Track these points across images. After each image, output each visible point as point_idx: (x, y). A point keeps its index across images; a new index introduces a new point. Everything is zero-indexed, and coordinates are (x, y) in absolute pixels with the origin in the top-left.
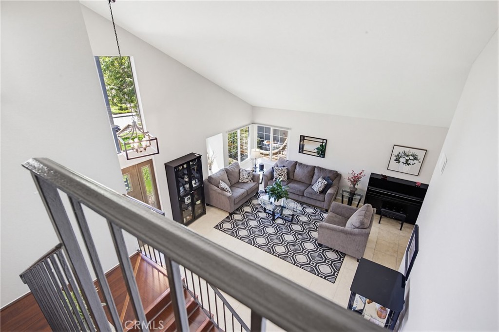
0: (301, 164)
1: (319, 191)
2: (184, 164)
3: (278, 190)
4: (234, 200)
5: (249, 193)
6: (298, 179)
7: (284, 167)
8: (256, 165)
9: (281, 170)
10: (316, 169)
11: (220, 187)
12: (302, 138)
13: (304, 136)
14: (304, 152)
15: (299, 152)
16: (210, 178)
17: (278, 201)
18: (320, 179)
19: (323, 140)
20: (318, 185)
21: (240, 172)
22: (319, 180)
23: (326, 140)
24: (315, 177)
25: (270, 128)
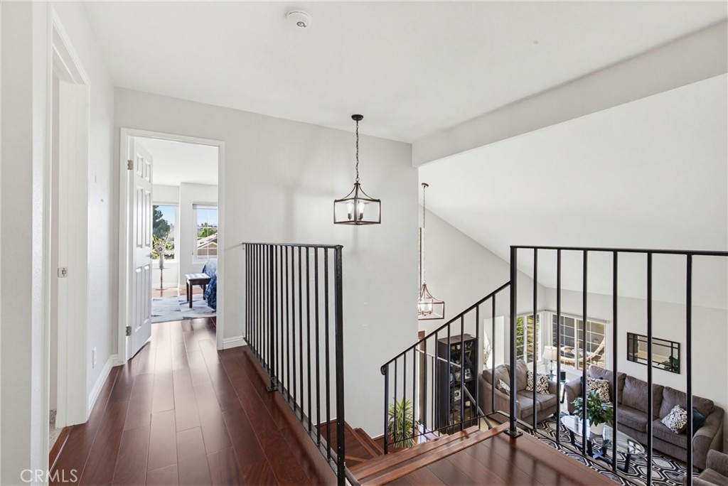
0: (634, 379)
1: (679, 430)
2: (458, 344)
3: (594, 406)
4: (522, 411)
5: (544, 408)
6: (630, 403)
7: (602, 379)
8: (551, 371)
9: (597, 383)
10: (664, 390)
11: (500, 388)
12: (631, 337)
13: (635, 335)
14: (639, 360)
15: (628, 359)
16: (485, 372)
17: (596, 425)
18: (677, 409)
19: (672, 342)
20: (674, 418)
21: (527, 375)
22: (674, 410)
23: (679, 344)
24: (665, 404)
25: (573, 319)
